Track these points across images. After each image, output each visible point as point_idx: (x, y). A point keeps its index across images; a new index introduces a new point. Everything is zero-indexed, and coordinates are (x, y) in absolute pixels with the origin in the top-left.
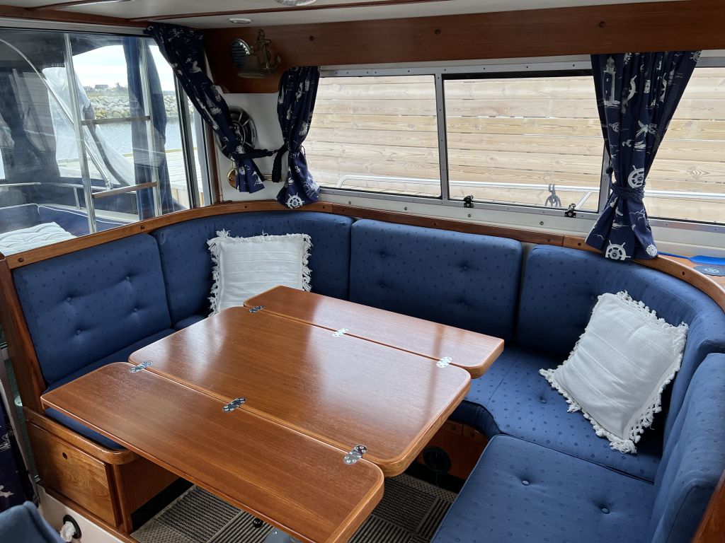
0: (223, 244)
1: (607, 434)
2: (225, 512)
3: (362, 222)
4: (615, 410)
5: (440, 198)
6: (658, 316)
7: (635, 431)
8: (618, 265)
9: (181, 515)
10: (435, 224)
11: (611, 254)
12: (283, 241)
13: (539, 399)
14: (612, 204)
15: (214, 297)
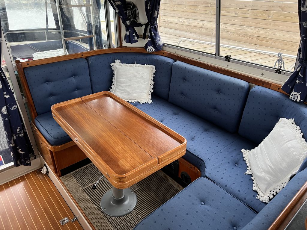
0: (117, 66)
1: (258, 191)
2: (96, 177)
3: (179, 63)
4: (265, 179)
5: (215, 55)
6: (303, 137)
7: (272, 193)
8: (295, 104)
9: (80, 174)
10: (210, 68)
11: (292, 97)
12: (143, 67)
13: (234, 163)
14: (298, 70)
15: (112, 89)
